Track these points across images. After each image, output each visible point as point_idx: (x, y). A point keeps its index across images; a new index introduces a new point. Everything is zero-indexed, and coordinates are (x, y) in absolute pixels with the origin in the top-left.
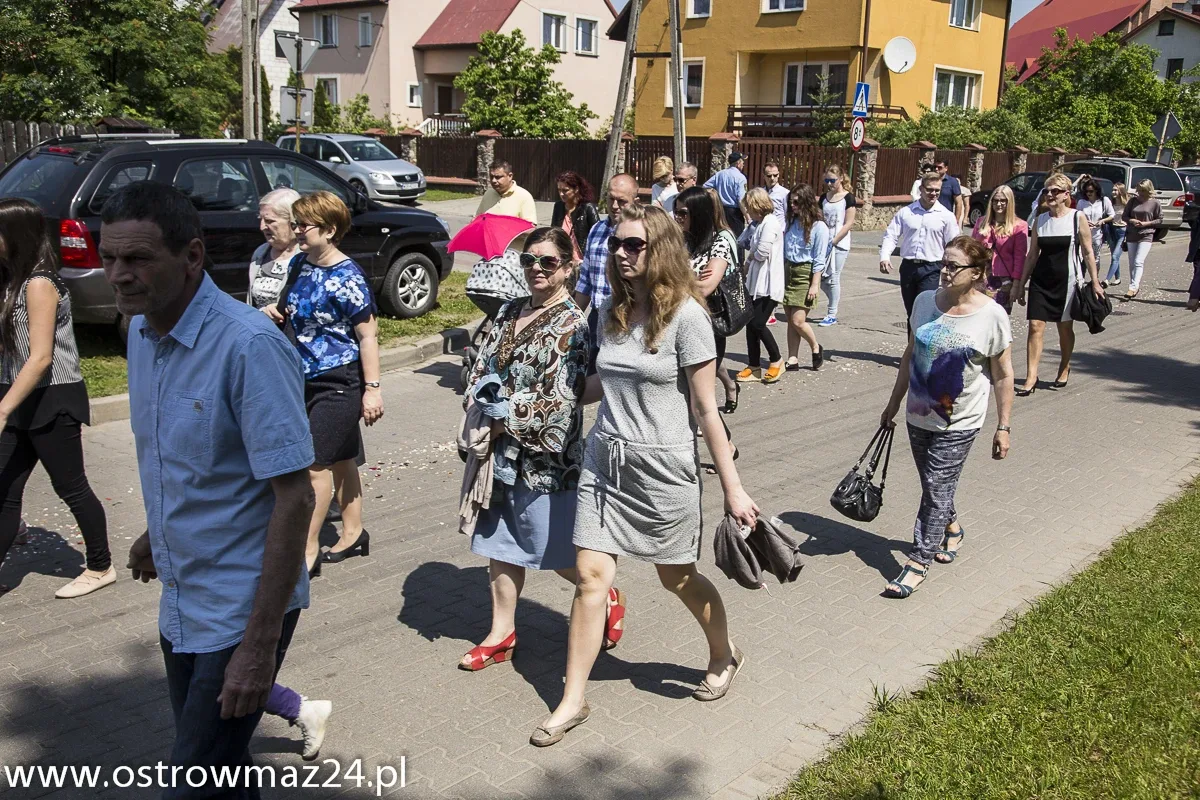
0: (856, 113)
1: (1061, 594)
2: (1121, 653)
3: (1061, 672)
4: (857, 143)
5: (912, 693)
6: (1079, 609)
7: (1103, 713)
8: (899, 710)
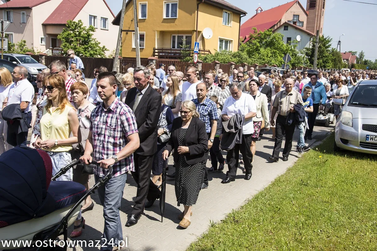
0: (195, 52)
1: (261, 193)
2: (277, 207)
3: (261, 214)
4: (195, 61)
5: (221, 221)
6: (266, 197)
7: (272, 223)
8: (217, 226)
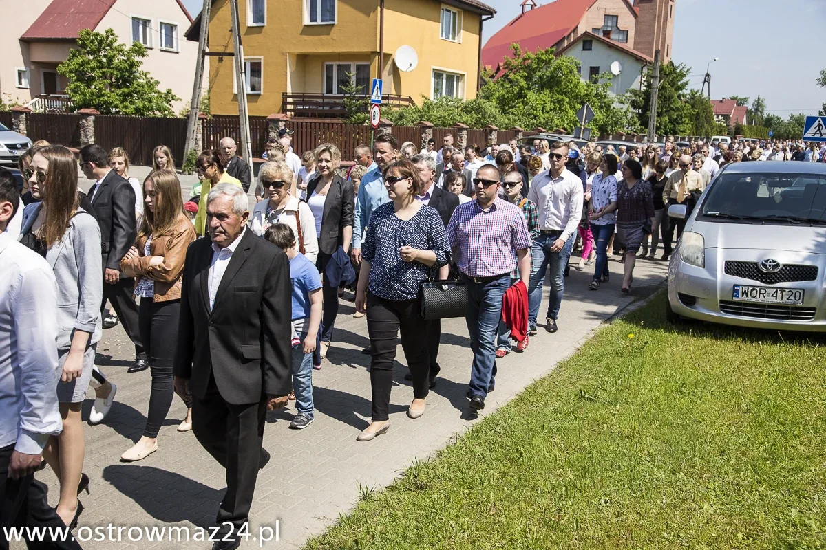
0: (373, 101)
1: (488, 421)
4: (375, 123)
5: (386, 487)
7: (501, 487)
8: (376, 498)
